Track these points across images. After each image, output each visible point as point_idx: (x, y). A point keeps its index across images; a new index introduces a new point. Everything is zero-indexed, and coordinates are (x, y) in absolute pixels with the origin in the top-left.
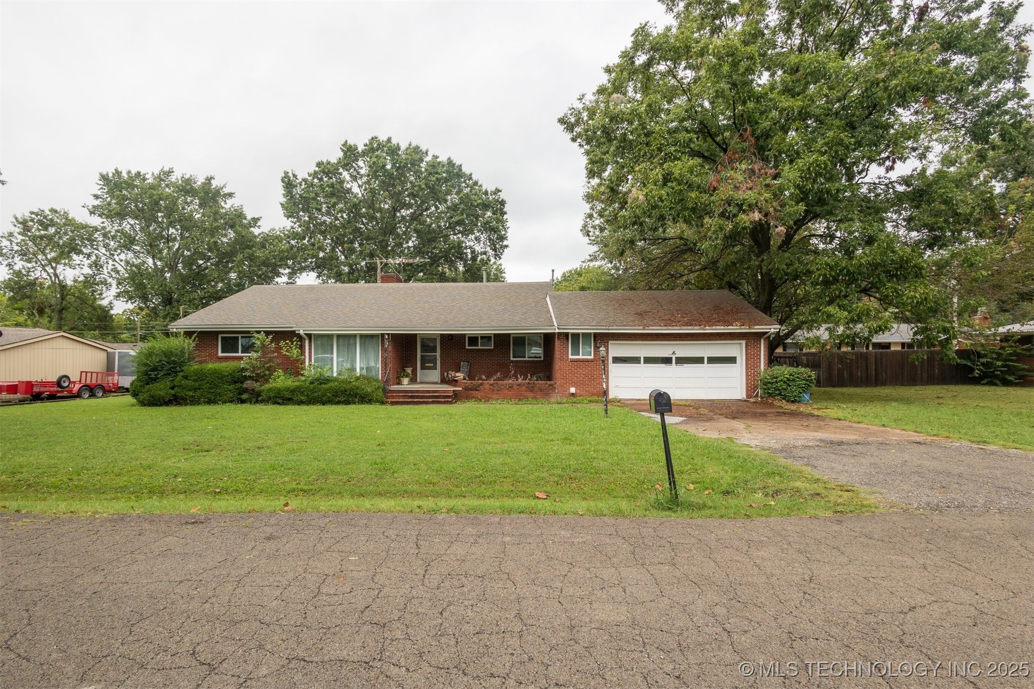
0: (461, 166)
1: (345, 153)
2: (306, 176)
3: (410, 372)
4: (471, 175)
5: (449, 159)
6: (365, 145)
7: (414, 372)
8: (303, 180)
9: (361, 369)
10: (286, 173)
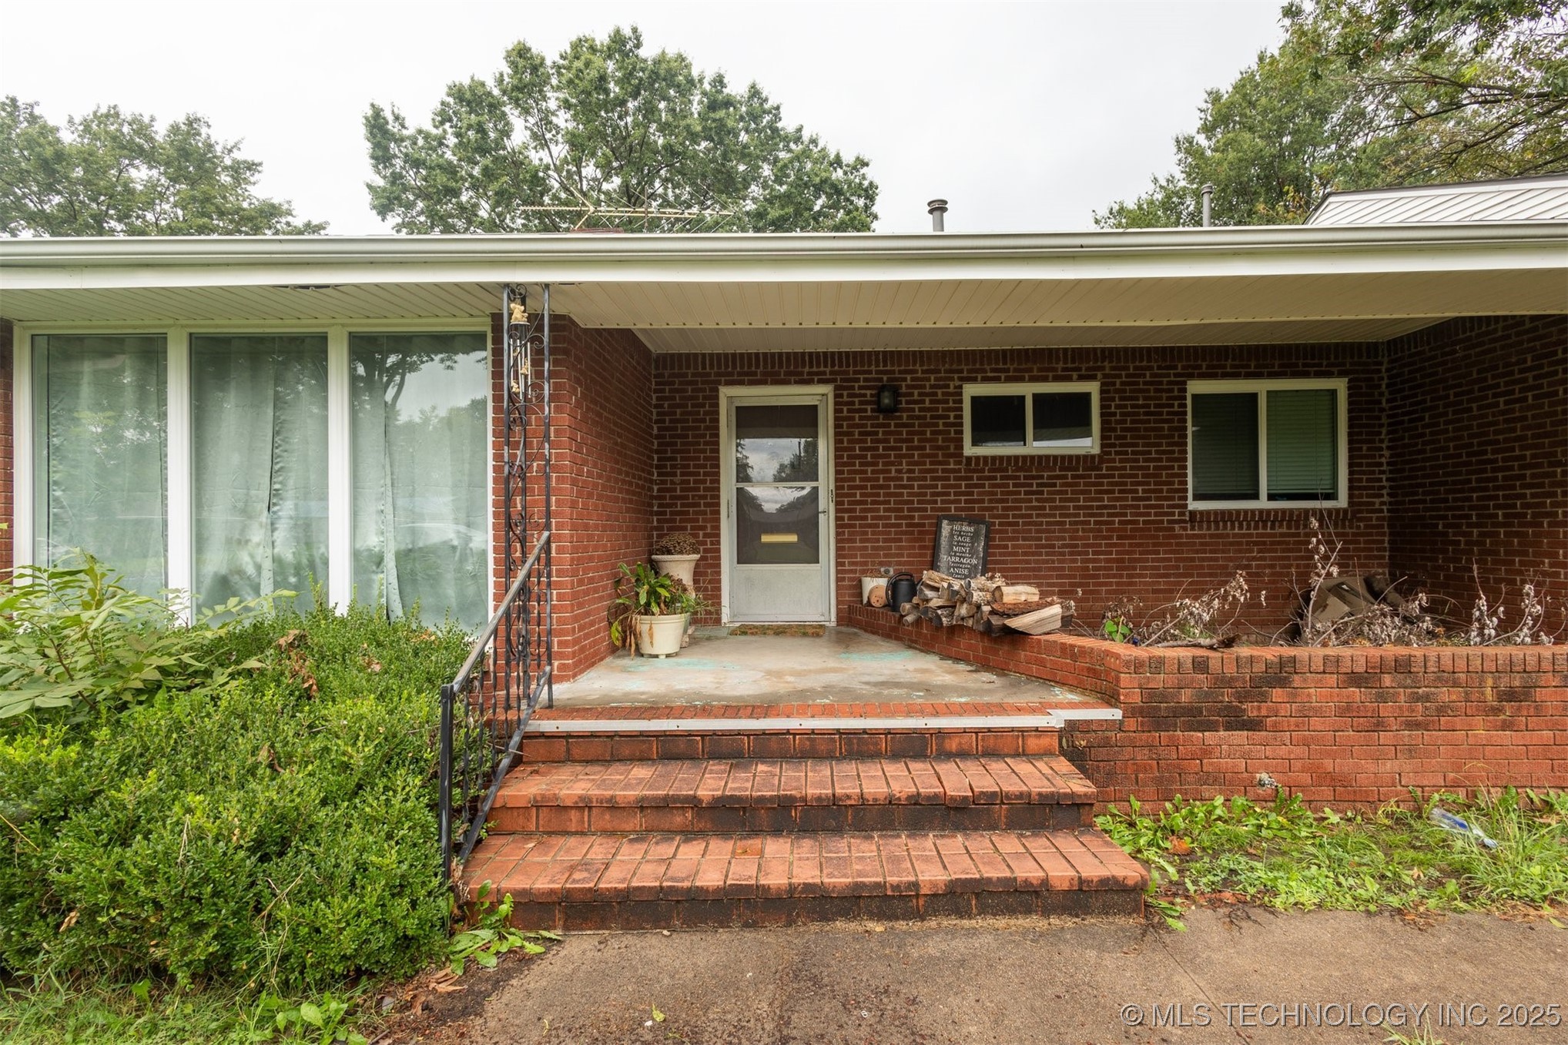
0: (778, 108)
1: (513, 65)
2: (428, 127)
3: (687, 579)
4: (800, 130)
5: (753, 87)
6: (562, 57)
7: (707, 575)
8: (420, 132)
9: (365, 563)
10: (377, 113)
